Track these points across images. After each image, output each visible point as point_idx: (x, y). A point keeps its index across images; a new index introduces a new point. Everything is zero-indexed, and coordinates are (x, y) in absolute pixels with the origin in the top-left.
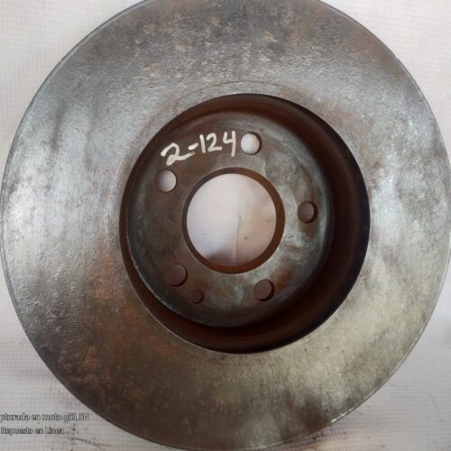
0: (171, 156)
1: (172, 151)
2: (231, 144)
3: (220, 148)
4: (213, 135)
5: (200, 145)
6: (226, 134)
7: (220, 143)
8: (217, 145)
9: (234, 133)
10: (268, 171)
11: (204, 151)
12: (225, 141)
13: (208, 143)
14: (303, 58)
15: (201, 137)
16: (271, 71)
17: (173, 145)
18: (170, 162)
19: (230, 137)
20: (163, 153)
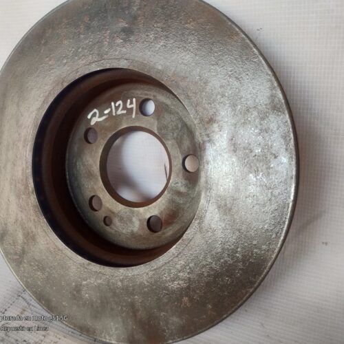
0: (94, 118)
1: (94, 115)
2: (132, 109)
3: (125, 112)
4: (120, 102)
5: (112, 110)
6: (129, 101)
7: (125, 108)
8: (123, 109)
9: (134, 100)
10: (159, 129)
11: (114, 114)
12: (129, 106)
13: (117, 108)
14: (147, 35)
15: (113, 104)
16: (124, 49)
17: (95, 110)
18: (93, 123)
19: (131, 103)
20: (89, 117)
